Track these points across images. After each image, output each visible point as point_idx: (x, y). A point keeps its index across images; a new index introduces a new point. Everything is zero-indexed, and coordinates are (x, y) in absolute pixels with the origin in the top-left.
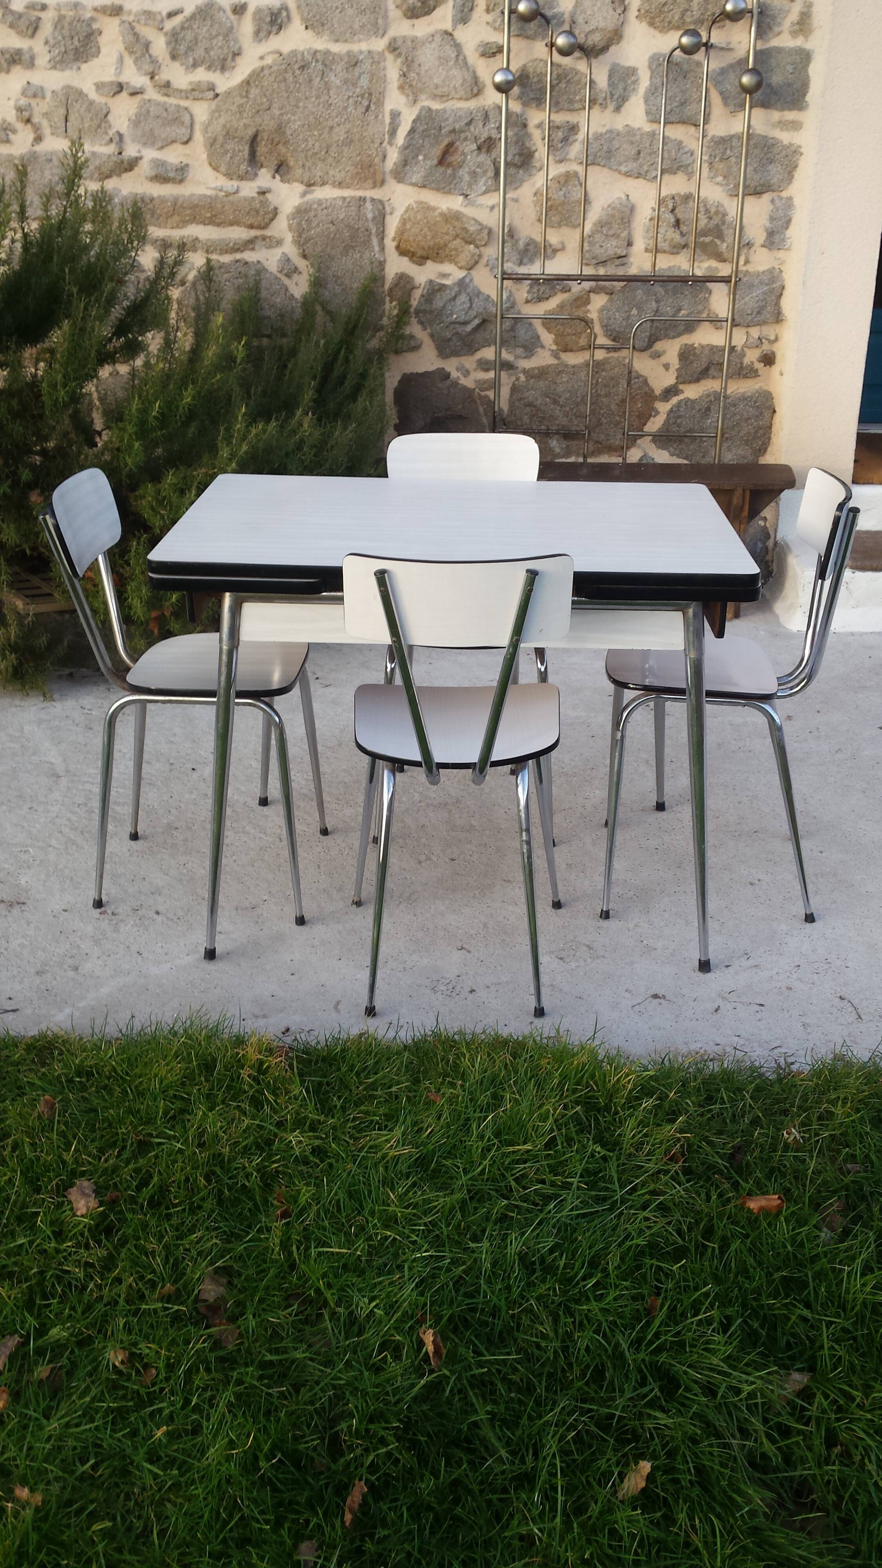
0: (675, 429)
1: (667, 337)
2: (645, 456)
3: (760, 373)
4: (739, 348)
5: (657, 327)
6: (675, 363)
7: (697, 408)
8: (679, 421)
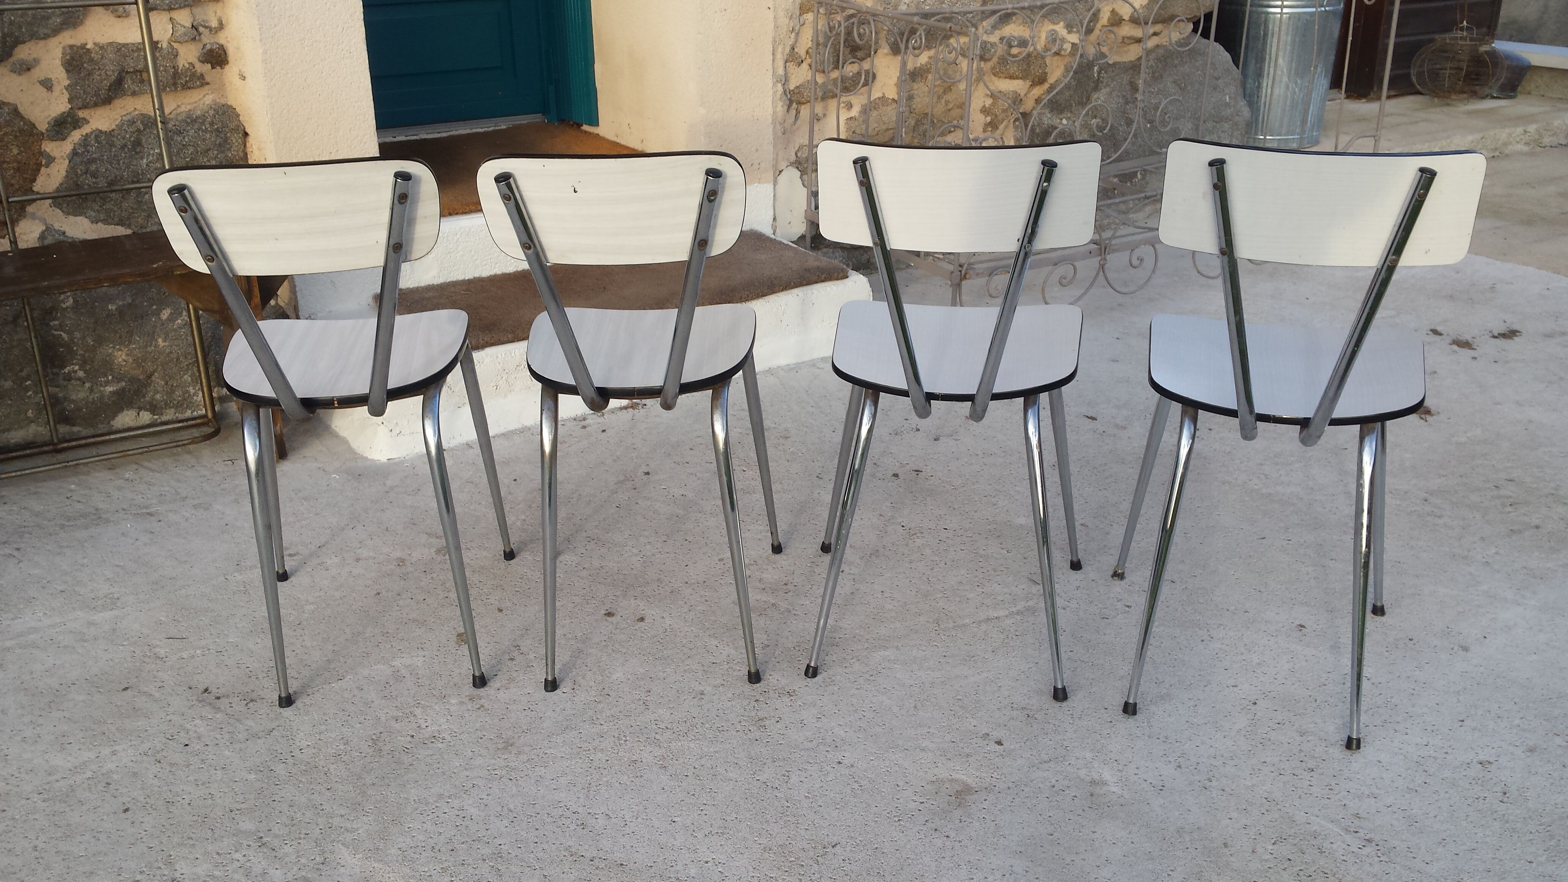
0: (90, 180)
1: (34, 36)
2: (48, 229)
3: (208, 79)
4: (165, 45)
5: (11, 23)
6: (60, 77)
7: (118, 144)
8: (93, 167)
